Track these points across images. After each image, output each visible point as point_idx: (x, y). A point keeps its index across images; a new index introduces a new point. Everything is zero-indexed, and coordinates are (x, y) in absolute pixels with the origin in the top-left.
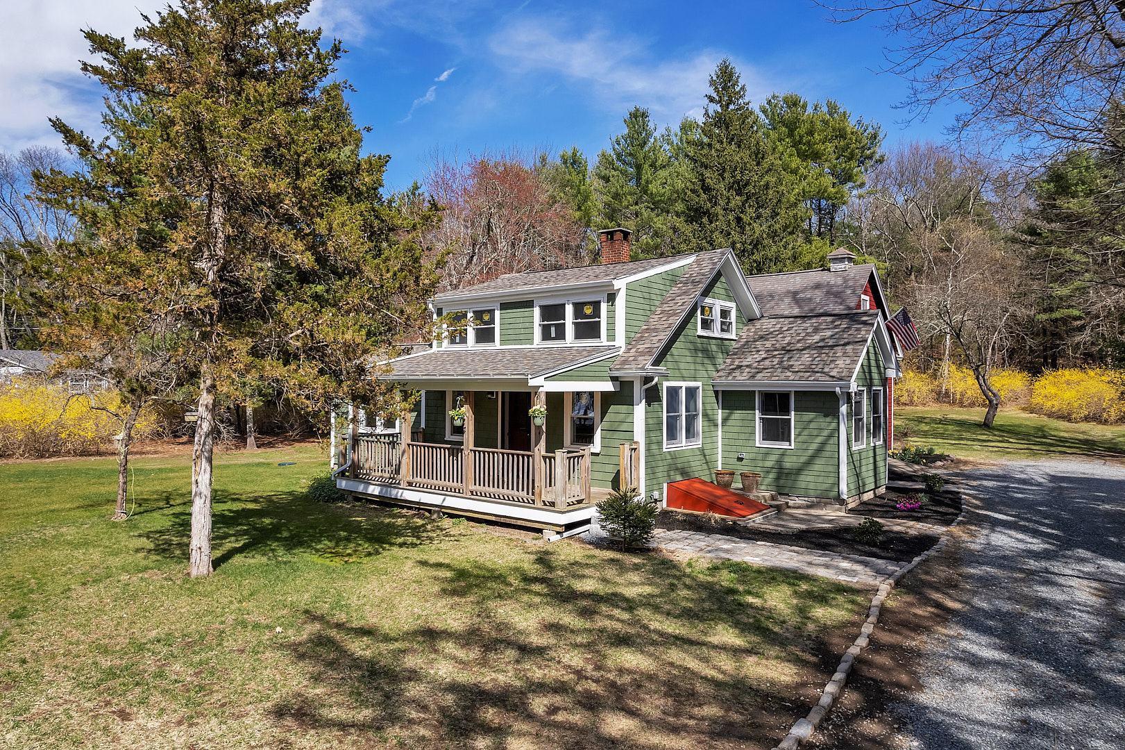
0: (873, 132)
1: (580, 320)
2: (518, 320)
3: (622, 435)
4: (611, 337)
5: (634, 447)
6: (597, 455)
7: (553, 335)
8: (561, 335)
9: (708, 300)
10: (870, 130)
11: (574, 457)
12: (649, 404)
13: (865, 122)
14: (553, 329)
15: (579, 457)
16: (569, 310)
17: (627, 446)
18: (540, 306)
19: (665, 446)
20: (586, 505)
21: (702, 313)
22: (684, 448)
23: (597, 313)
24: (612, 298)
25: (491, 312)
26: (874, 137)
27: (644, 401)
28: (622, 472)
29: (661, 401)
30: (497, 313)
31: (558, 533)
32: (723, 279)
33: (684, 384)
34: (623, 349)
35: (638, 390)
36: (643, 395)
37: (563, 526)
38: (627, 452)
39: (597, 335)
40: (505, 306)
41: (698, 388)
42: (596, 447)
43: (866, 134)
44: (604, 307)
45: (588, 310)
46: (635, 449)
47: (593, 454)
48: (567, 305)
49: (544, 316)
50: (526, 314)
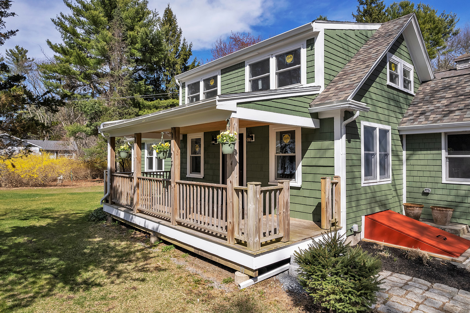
0: (451, 19)
1: (282, 70)
2: (233, 80)
3: (322, 170)
4: (311, 78)
5: (335, 180)
6: (298, 188)
7: (260, 87)
8: (266, 86)
9: (395, 58)
10: (449, 18)
11: (270, 191)
12: (349, 140)
13: (446, 14)
14: (260, 83)
15: (276, 191)
16: (273, 62)
17: (328, 181)
18: (250, 65)
19: (363, 181)
20: (284, 244)
21: (390, 68)
22: (378, 183)
23: (297, 60)
24: (310, 43)
25: (215, 78)
26: (452, 21)
27: (344, 136)
28: (323, 206)
29: (359, 139)
30: (219, 78)
31: (251, 277)
32: (404, 43)
33: (378, 126)
34: (322, 89)
35: (338, 126)
36: (344, 130)
37: (256, 270)
38: (329, 186)
39: (298, 80)
40: (224, 71)
41: (388, 131)
42: (298, 182)
43: (446, 21)
44: (304, 52)
45: (289, 60)
46: (336, 183)
47: (292, 188)
48: (271, 59)
49: (253, 73)
50: (239, 74)
